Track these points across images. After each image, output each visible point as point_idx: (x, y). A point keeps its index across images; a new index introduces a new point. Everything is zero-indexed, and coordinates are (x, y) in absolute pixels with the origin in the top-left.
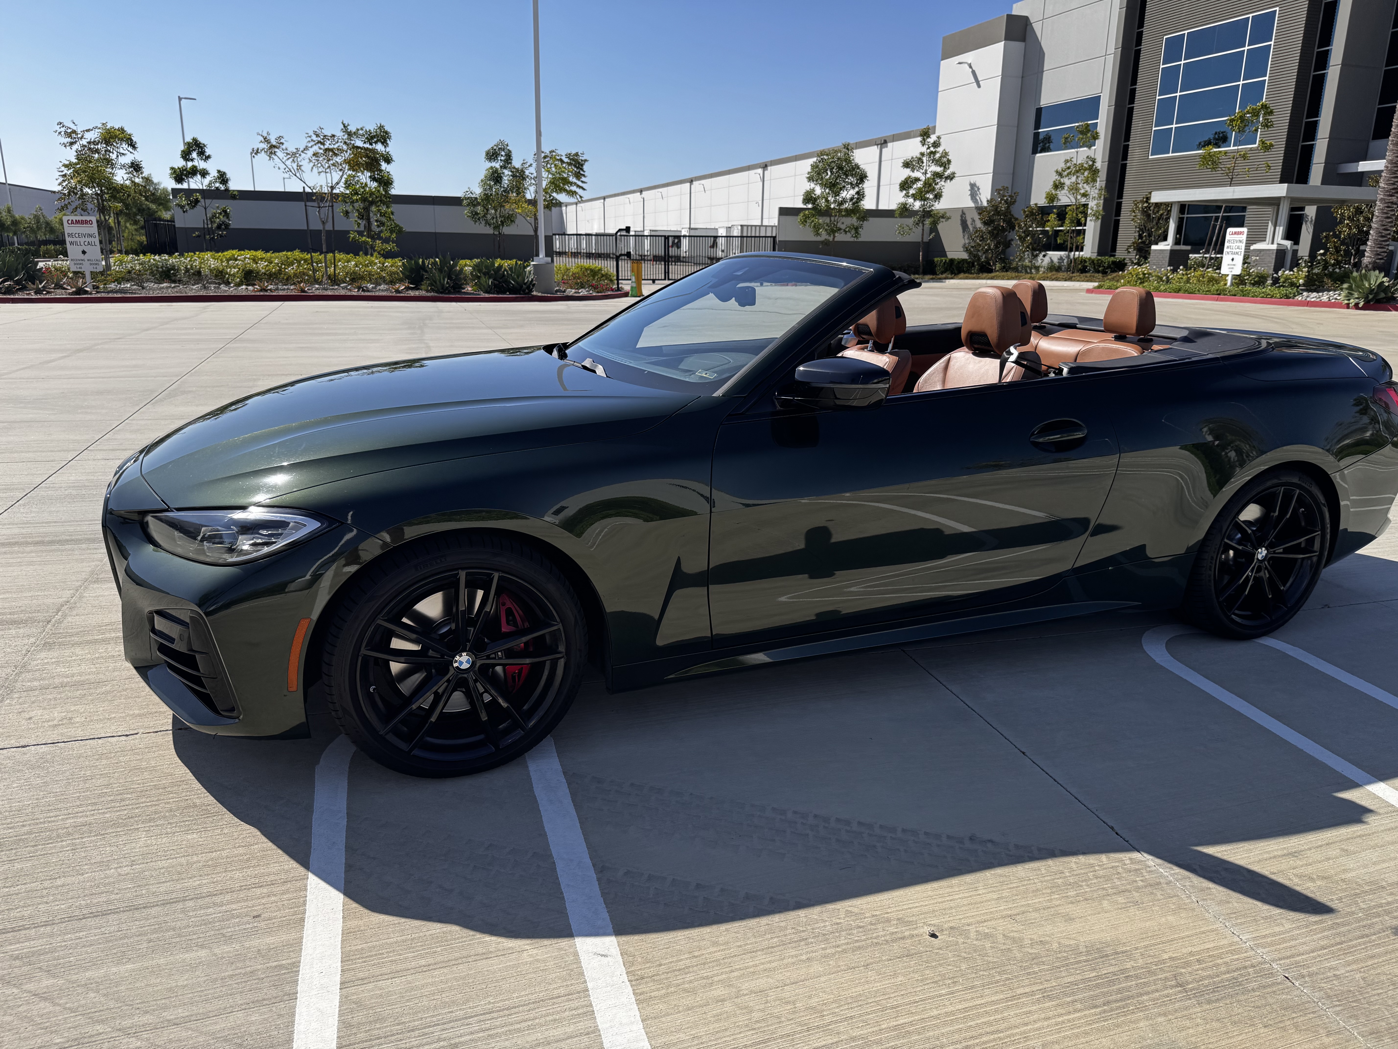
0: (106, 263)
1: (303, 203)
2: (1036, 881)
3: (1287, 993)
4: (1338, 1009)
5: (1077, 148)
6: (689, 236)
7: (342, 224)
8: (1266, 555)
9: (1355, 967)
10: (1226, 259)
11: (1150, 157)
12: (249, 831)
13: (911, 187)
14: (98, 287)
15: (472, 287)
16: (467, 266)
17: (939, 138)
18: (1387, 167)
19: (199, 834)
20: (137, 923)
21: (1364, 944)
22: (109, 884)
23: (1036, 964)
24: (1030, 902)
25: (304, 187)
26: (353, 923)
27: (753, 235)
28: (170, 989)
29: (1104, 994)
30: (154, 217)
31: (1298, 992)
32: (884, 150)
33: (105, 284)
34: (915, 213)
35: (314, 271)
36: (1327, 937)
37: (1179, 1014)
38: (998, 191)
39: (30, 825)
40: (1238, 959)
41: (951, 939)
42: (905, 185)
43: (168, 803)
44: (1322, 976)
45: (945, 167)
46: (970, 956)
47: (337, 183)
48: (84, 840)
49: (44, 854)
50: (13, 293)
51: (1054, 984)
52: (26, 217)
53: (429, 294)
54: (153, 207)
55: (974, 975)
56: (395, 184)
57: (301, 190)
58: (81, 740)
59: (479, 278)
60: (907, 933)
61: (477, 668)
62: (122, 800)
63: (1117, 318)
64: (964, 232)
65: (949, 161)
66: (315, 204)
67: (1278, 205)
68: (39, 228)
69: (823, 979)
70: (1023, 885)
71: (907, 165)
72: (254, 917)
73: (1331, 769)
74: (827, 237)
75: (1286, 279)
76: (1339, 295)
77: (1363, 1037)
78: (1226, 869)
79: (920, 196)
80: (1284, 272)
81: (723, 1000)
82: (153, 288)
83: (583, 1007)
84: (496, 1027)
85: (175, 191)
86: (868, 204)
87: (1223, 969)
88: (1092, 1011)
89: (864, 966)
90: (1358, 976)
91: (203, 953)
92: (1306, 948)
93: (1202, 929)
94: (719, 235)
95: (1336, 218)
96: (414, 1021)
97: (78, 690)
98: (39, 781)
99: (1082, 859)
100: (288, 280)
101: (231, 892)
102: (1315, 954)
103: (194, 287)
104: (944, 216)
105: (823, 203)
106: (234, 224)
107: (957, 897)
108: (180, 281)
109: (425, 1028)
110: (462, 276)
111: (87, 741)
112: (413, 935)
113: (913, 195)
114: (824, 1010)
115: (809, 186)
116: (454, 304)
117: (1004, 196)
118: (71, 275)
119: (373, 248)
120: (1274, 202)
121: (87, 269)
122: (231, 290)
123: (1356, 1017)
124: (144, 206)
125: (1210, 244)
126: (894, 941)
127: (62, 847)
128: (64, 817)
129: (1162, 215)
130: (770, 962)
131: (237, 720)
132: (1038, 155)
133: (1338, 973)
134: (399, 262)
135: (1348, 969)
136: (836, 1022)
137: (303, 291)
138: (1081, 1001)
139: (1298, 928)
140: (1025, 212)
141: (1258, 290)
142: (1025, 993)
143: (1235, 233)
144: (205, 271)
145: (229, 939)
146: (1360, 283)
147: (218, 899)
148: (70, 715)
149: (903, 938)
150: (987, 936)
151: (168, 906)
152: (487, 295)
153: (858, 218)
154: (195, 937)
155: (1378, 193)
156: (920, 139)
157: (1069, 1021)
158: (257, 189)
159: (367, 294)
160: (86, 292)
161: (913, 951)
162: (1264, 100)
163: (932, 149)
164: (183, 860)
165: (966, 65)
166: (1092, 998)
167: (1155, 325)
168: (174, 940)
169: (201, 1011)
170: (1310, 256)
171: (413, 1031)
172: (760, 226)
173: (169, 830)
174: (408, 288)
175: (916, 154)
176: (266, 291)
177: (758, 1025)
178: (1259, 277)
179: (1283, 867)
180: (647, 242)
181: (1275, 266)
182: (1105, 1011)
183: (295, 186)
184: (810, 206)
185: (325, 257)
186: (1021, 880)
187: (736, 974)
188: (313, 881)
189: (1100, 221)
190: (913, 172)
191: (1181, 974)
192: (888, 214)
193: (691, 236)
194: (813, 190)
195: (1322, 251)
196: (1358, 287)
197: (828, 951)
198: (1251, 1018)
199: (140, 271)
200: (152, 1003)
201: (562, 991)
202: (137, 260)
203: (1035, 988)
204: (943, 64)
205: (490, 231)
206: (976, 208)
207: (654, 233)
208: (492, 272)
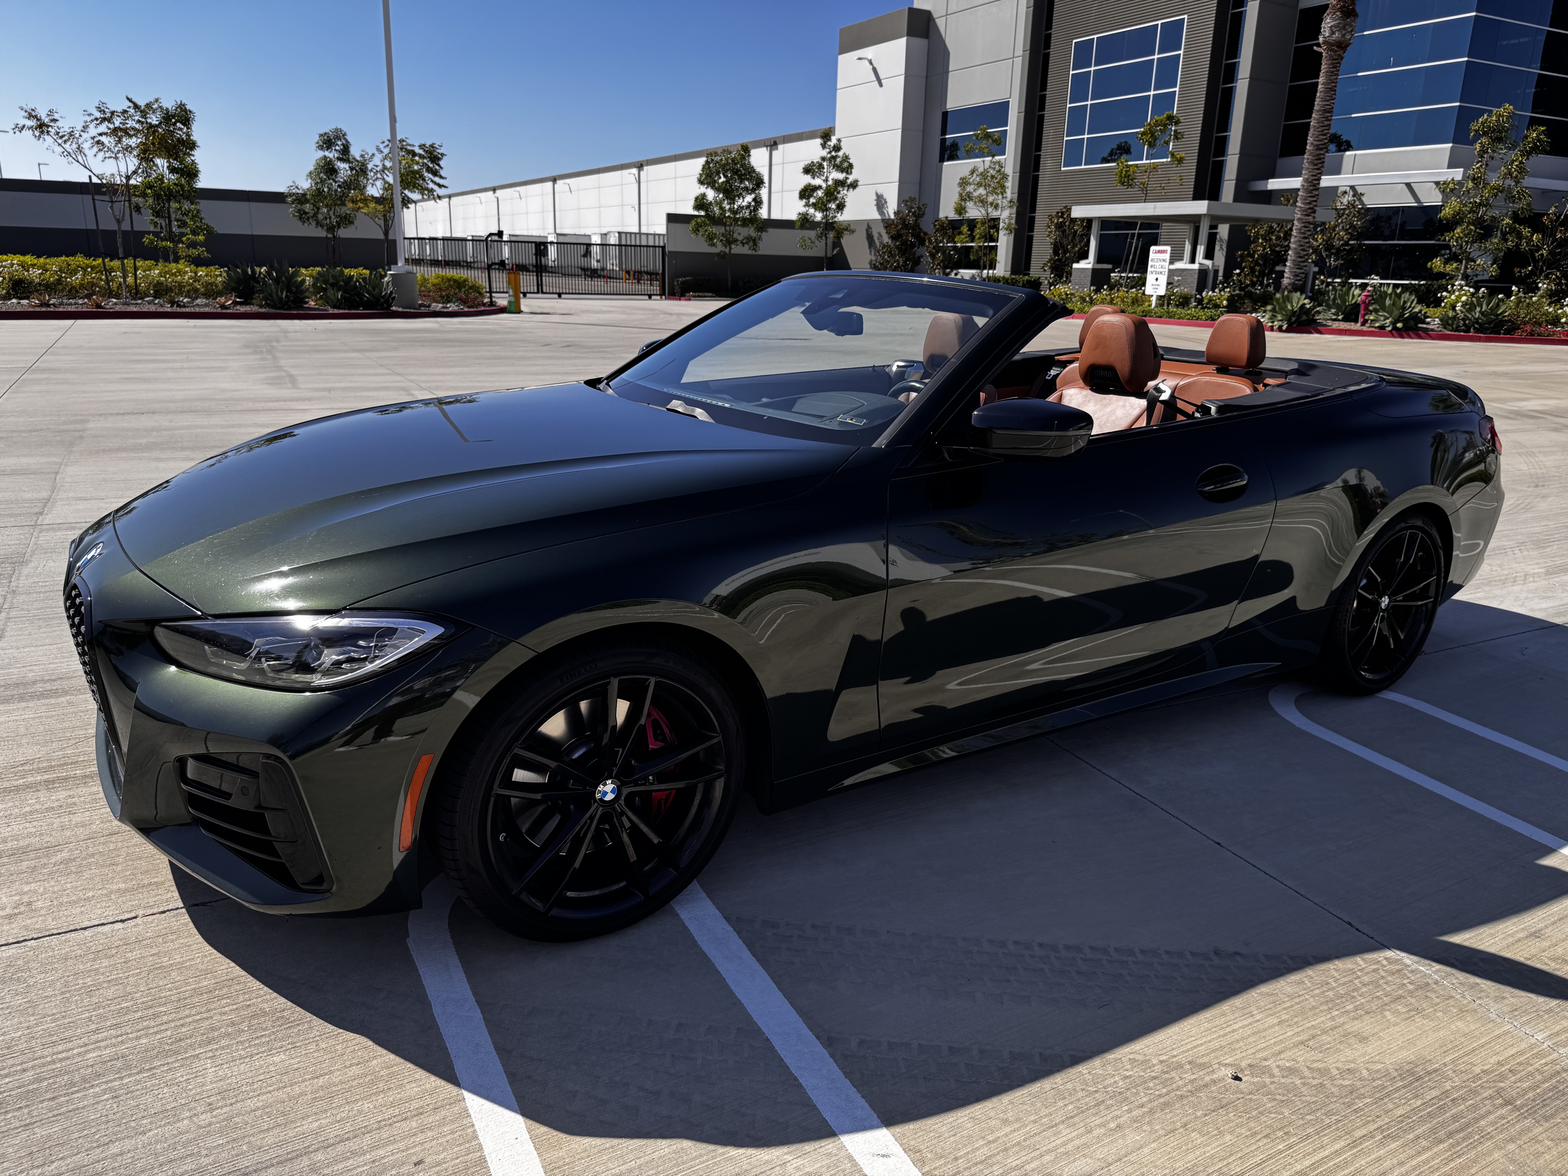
1: (90, 197)
2: (1307, 997)
6: (557, 243)
7: (134, 224)
8: (1389, 603)
10: (1150, 278)
11: (1063, 169)
12: (356, 1041)
13: (812, 195)
15: (316, 301)
16: (307, 276)
17: (839, 140)
18: (1303, 186)
19: (287, 1053)
22: (189, 1141)
23: (1356, 1098)
24: (1313, 1023)
25: (90, 177)
26: (554, 1155)
27: (633, 243)
29: (1441, 1125)
32: (774, 153)
34: (817, 224)
35: (108, 281)
37: (1526, 1138)
38: (905, 202)
39: (33, 1067)
40: (1546, 1064)
41: (1256, 1080)
42: (806, 193)
43: (225, 1013)
45: (847, 173)
46: (1285, 1098)
47: (135, 172)
48: (125, 1081)
49: (74, 1110)
51: (1387, 1120)
53: (263, 310)
55: (1301, 1122)
56: (201, 176)
57: (87, 181)
58: (59, 934)
59: (325, 290)
60: (1207, 1079)
61: (623, 799)
62: (155, 1016)
63: (1222, 349)
64: (870, 248)
65: (851, 166)
66: (107, 198)
67: (1199, 223)
69: (1146, 1150)
70: (1297, 1003)
71: (807, 170)
72: (415, 1165)
73: (1520, 834)
74: (723, 249)
75: (1210, 300)
76: (1263, 317)
78: (1482, 960)
79: (820, 206)
80: (1207, 292)
86: (767, 212)
87: (1538, 1077)
88: (1440, 1147)
89: (1182, 1127)
93: (1496, 1033)
94: (593, 242)
95: (1250, 237)
97: (22, 861)
98: (19, 1000)
99: (1339, 964)
100: (73, 292)
101: (368, 1132)
104: (848, 228)
105: (716, 210)
107: (1236, 1026)
110: (303, 289)
111: (68, 935)
112: (638, 1161)
113: (814, 205)
115: (698, 190)
116: (297, 322)
117: (912, 208)
119: (175, 253)
120: (1193, 220)
126: (1199, 1089)
127: (96, 1095)
128: (80, 1050)
129: (1076, 231)
130: (1078, 1137)
131: (328, 895)
132: (945, 163)
134: (217, 271)
137: (99, 306)
138: (1424, 1137)
140: (934, 225)
141: (1183, 311)
142: (1364, 1136)
143: (1158, 251)
146: (1283, 305)
147: (353, 1145)
148: (26, 899)
149: (1206, 1085)
150: (1292, 1071)
152: (336, 311)
153: (756, 229)
156: (820, 141)
158: (44, 178)
159: (183, 310)
161: (1225, 1101)
162: (1175, 113)
163: (833, 153)
164: (282, 1094)
165: (867, 61)
166: (1434, 1131)
167: (1264, 357)
170: (1224, 276)
172: (635, 234)
173: (242, 1053)
174: (235, 303)
175: (816, 159)
176: (48, 305)
178: (1183, 298)
179: (1534, 951)
181: (1198, 287)
182: (1453, 1146)
183: (80, 176)
184: (703, 213)
185: (123, 264)
186: (1291, 997)
188: (473, 1102)
189: (1012, 236)
190: (813, 178)
191: (1503, 1089)
192: (789, 225)
193: (561, 243)
194: (704, 196)
195: (1238, 271)
196: (1281, 309)
197: (1135, 1113)
203: (1372, 1127)
204: (842, 58)
205: (322, 233)
206: (883, 220)
207: (513, 239)
208: (341, 283)
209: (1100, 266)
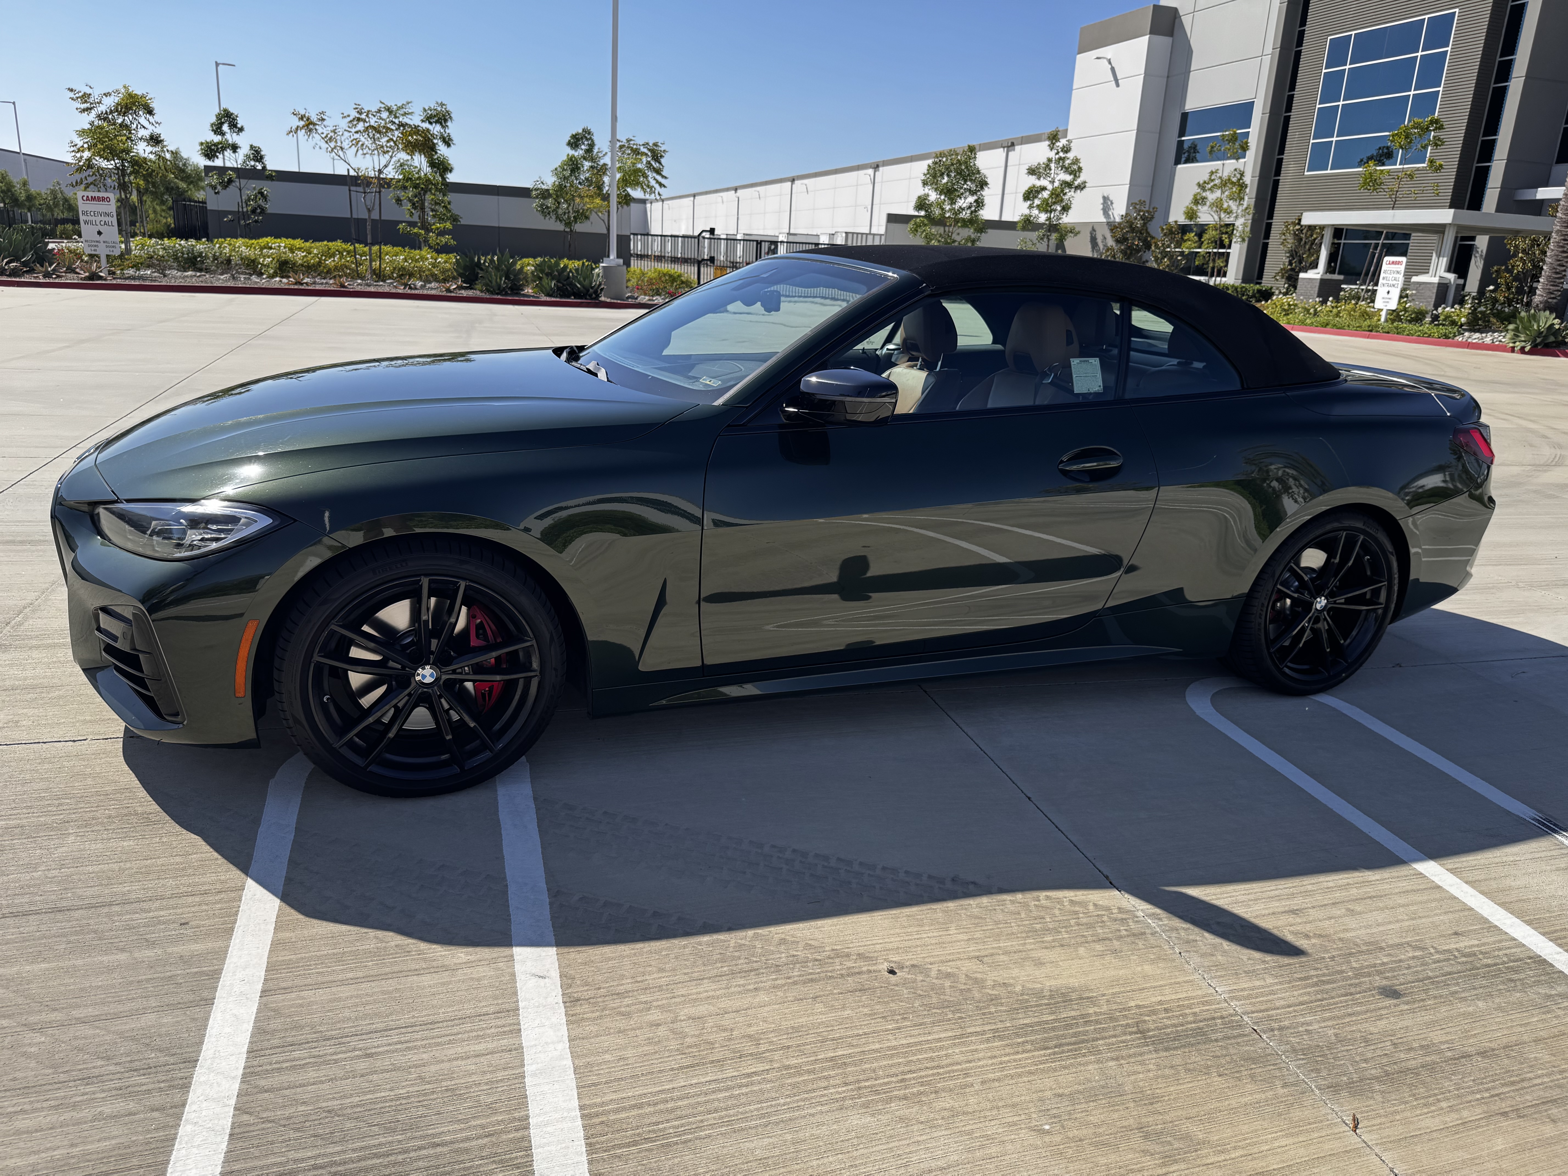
0: (126, 246)
1: (347, 188)
2: (1013, 924)
3: (1251, 1045)
4: (1301, 1062)
5: (1223, 160)
6: (787, 242)
7: (390, 213)
8: (1326, 606)
9: (1330, 1023)
10: (1381, 291)
11: (1306, 173)
12: (190, 841)
13: (1036, 197)
14: (114, 273)
15: (533, 288)
16: (529, 265)
17: (1070, 142)
18: (1565, 195)
19: (136, 841)
20: (59, 925)
21: (1346, 1002)
22: (34, 885)
23: (993, 1005)
24: (1001, 945)
25: (348, 170)
27: (859, 244)
28: (82, 990)
29: (1058, 1037)
30: (183, 197)
31: (1262, 1045)
32: (1010, 153)
33: (122, 270)
34: (1040, 226)
35: (358, 264)
36: (1309, 993)
37: (1133, 1060)
38: (1134, 205)
40: (1208, 1010)
41: (910, 976)
42: (1030, 194)
43: (108, 810)
44: (1292, 1031)
45: (1075, 176)
46: (926, 994)
47: (386, 166)
48: (14, 842)
50: (19, 276)
51: (1008, 1025)
52: (43, 191)
53: (484, 295)
54: (183, 185)
55: (926, 1013)
56: (453, 171)
57: (346, 174)
58: (26, 744)
59: (540, 279)
60: (864, 969)
61: (441, 682)
62: (60, 805)
64: (1093, 250)
65: (1080, 169)
66: (361, 189)
67: (1443, 233)
68: (56, 205)
69: (766, 1009)
71: (1032, 171)
72: (181, 925)
75: (1447, 317)
76: (1504, 337)
77: (1320, 1089)
79: (1046, 207)
80: (1444, 308)
81: (658, 1025)
82: (176, 276)
83: (510, 1025)
84: (417, 1040)
85: (208, 169)
86: (989, 213)
87: (1190, 1019)
88: (1042, 1052)
89: (812, 998)
90: (1331, 1032)
91: (123, 957)
92: (1282, 1003)
93: (1178, 980)
94: (821, 242)
95: (1509, 250)
96: (332, 1030)
97: (29, 693)
100: (328, 273)
101: (161, 899)
102: (1291, 1009)
103: (222, 277)
104: (1072, 230)
105: (937, 212)
106: (271, 208)
107: (925, 936)
108: (207, 270)
109: (342, 1037)
110: (521, 277)
111: (32, 745)
112: (345, 949)
113: (1038, 206)
114: (761, 1039)
115: (921, 191)
116: (511, 306)
117: (1140, 211)
118: (86, 259)
119: (426, 241)
120: (1438, 229)
121: (103, 251)
122: (263, 282)
123: (1318, 1071)
124: (172, 184)
125: (1367, 274)
126: (850, 975)
129: (1315, 239)
130: (714, 990)
131: (181, 726)
132: (1179, 166)
133: (1310, 1028)
134: (453, 258)
135: (1323, 1025)
136: (772, 1050)
137: (343, 286)
138: (1032, 1043)
139: (1281, 983)
140: (1163, 229)
141: (1415, 327)
142: (976, 1032)
143: (1393, 263)
144: (235, 259)
145: (151, 944)
146: (1528, 324)
147: (145, 905)
148: (16, 718)
149: (859, 973)
150: (948, 975)
151: (93, 910)
152: (548, 299)
153: (975, 230)
154: (116, 940)
155: (1554, 224)
156: (1047, 143)
157: (1015, 1060)
158: (302, 170)
159: (413, 292)
160: (101, 278)
161: (866, 987)
162: (1436, 115)
163: (1061, 154)
164: (115, 867)
165: (1105, 61)
166: (1045, 1040)
168: (94, 943)
169: (112, 1011)
170: (1478, 292)
171: (328, 1039)
172: (867, 234)
173: (104, 836)
174: (460, 288)
175: (1043, 160)
176: (302, 284)
177: (690, 1050)
178: (1417, 313)
180: (740, 247)
181: (1435, 301)
182: (1054, 1053)
183: (339, 169)
184: (923, 213)
185: (370, 249)
186: (997, 923)
187: (677, 1000)
189: (1246, 242)
190: (1039, 179)
191: (1145, 1021)
192: (1010, 226)
193: (790, 242)
194: (927, 196)
195: (1492, 288)
196: (1525, 328)
197: (779, 982)
198: (1208, 1067)
199: (163, 257)
200: (62, 1001)
201: (492, 1009)
202: (161, 244)
203: (987, 1028)
204: (1078, 56)
205: (560, 227)
206: (1108, 223)
207: (747, 238)
208: (556, 273)
209: (1329, 276)
